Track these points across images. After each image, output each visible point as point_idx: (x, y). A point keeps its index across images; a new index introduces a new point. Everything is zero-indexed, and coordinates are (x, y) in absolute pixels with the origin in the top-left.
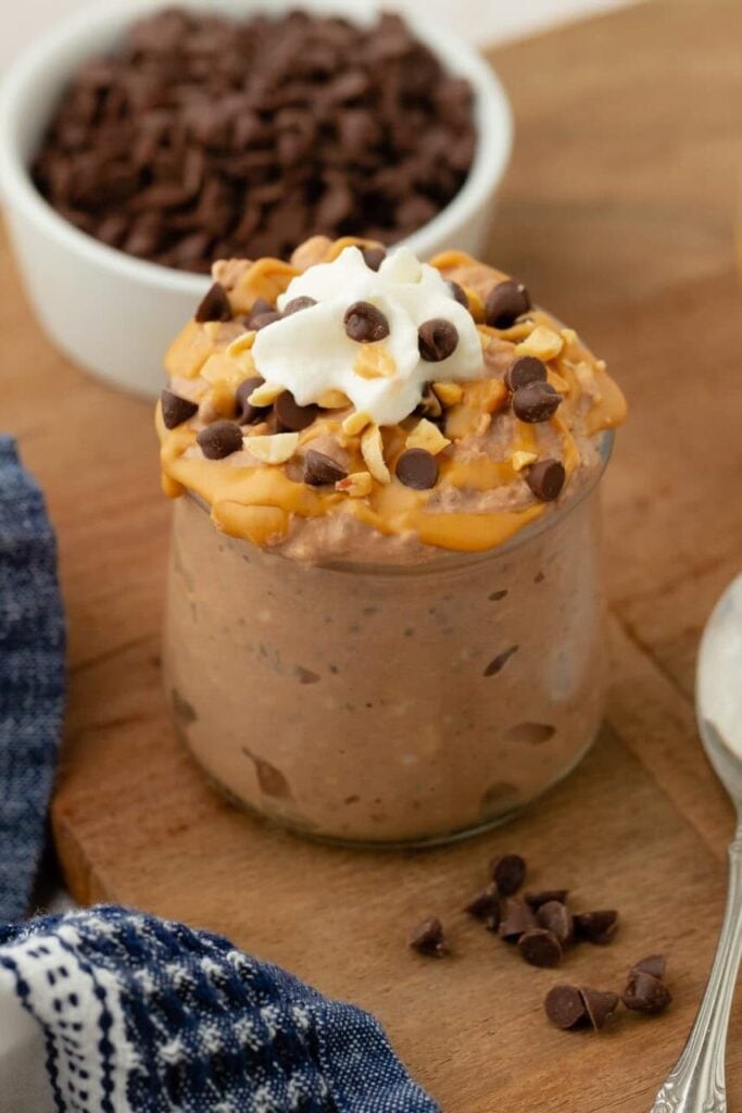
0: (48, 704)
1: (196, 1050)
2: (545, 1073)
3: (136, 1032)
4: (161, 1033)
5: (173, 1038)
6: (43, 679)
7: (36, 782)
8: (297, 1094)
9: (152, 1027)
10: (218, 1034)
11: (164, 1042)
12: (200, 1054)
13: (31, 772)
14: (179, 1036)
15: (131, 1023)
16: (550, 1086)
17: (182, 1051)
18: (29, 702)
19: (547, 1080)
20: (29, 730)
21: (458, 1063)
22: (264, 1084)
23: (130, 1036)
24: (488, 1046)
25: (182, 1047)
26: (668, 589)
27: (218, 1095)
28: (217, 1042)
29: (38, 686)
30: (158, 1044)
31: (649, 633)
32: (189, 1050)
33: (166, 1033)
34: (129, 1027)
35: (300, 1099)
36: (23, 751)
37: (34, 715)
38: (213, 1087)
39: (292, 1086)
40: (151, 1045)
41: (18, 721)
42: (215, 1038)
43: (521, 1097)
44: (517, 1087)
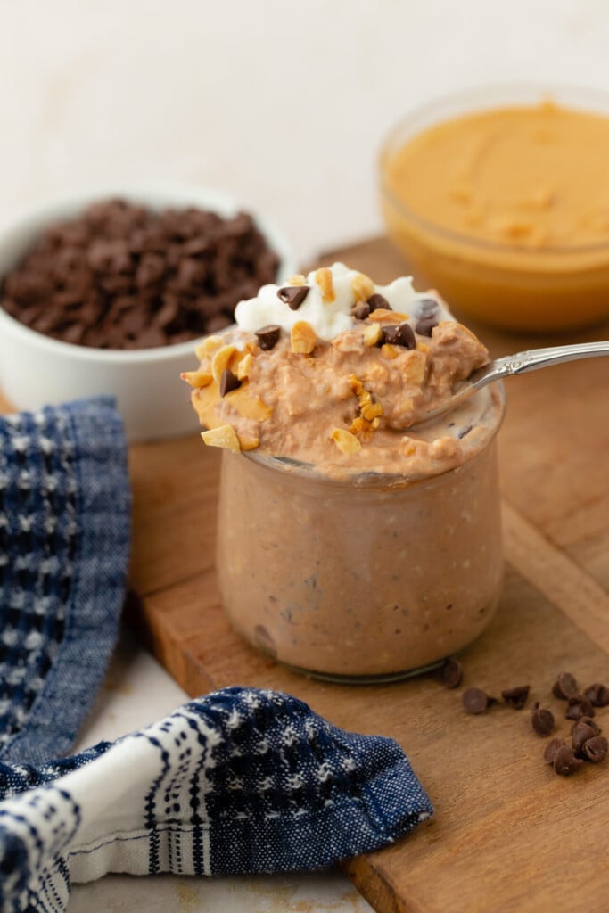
0: (119, 547)
1: (247, 713)
2: (526, 799)
3: (211, 721)
4: (223, 713)
5: (231, 711)
6: (116, 532)
7: (113, 597)
8: (312, 729)
9: (217, 713)
10: (255, 696)
11: (228, 717)
12: (250, 715)
13: (109, 592)
14: (234, 709)
15: (205, 717)
16: (529, 807)
17: (241, 718)
18: (107, 546)
19: (527, 804)
20: (107, 565)
21: (468, 795)
22: (289, 725)
23: (210, 726)
24: (487, 785)
25: (239, 715)
26: (570, 514)
27: (261, 735)
28: (256, 701)
29: (112, 535)
30: (225, 721)
31: (562, 540)
32: (243, 715)
33: (226, 712)
34: (206, 720)
35: (315, 733)
36: (104, 579)
37: (110, 555)
38: (258, 732)
39: (307, 725)
40: (222, 723)
41: (100, 560)
42: (254, 699)
43: (512, 814)
44: (508, 808)
